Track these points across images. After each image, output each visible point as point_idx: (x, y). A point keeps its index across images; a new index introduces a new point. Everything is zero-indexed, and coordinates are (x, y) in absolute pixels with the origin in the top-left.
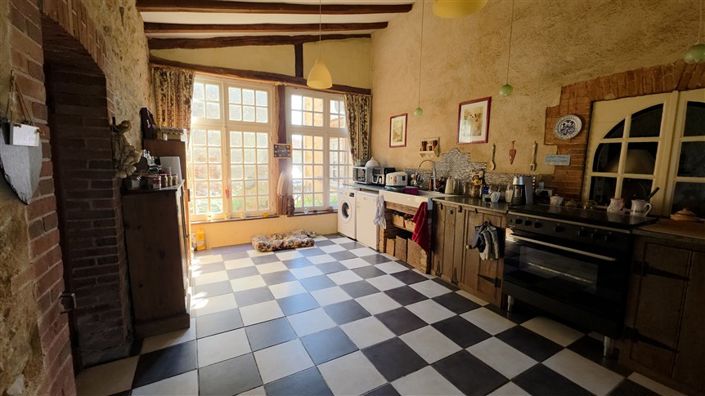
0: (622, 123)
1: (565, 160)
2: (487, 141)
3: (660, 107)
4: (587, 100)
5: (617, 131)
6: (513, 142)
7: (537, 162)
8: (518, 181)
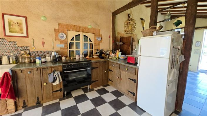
0: (74, 37)
1: (63, 46)
2: (28, 37)
3: (80, 35)
4: (66, 30)
5: (73, 39)
6: (43, 39)
7: (54, 46)
8: (54, 54)
